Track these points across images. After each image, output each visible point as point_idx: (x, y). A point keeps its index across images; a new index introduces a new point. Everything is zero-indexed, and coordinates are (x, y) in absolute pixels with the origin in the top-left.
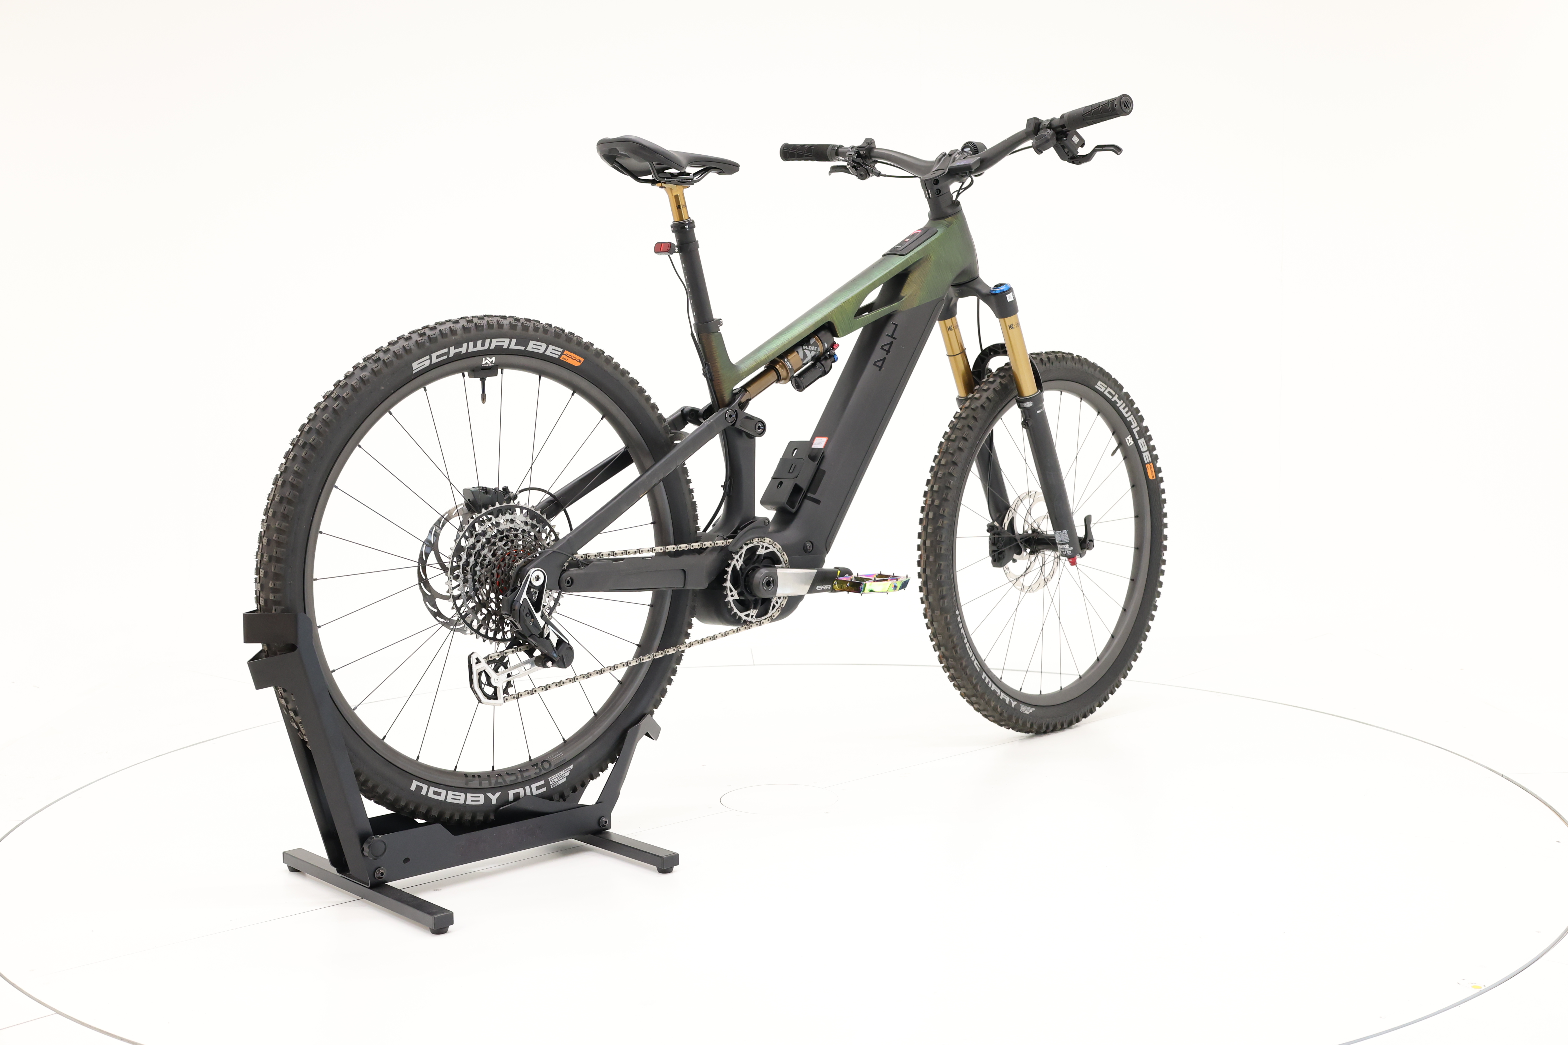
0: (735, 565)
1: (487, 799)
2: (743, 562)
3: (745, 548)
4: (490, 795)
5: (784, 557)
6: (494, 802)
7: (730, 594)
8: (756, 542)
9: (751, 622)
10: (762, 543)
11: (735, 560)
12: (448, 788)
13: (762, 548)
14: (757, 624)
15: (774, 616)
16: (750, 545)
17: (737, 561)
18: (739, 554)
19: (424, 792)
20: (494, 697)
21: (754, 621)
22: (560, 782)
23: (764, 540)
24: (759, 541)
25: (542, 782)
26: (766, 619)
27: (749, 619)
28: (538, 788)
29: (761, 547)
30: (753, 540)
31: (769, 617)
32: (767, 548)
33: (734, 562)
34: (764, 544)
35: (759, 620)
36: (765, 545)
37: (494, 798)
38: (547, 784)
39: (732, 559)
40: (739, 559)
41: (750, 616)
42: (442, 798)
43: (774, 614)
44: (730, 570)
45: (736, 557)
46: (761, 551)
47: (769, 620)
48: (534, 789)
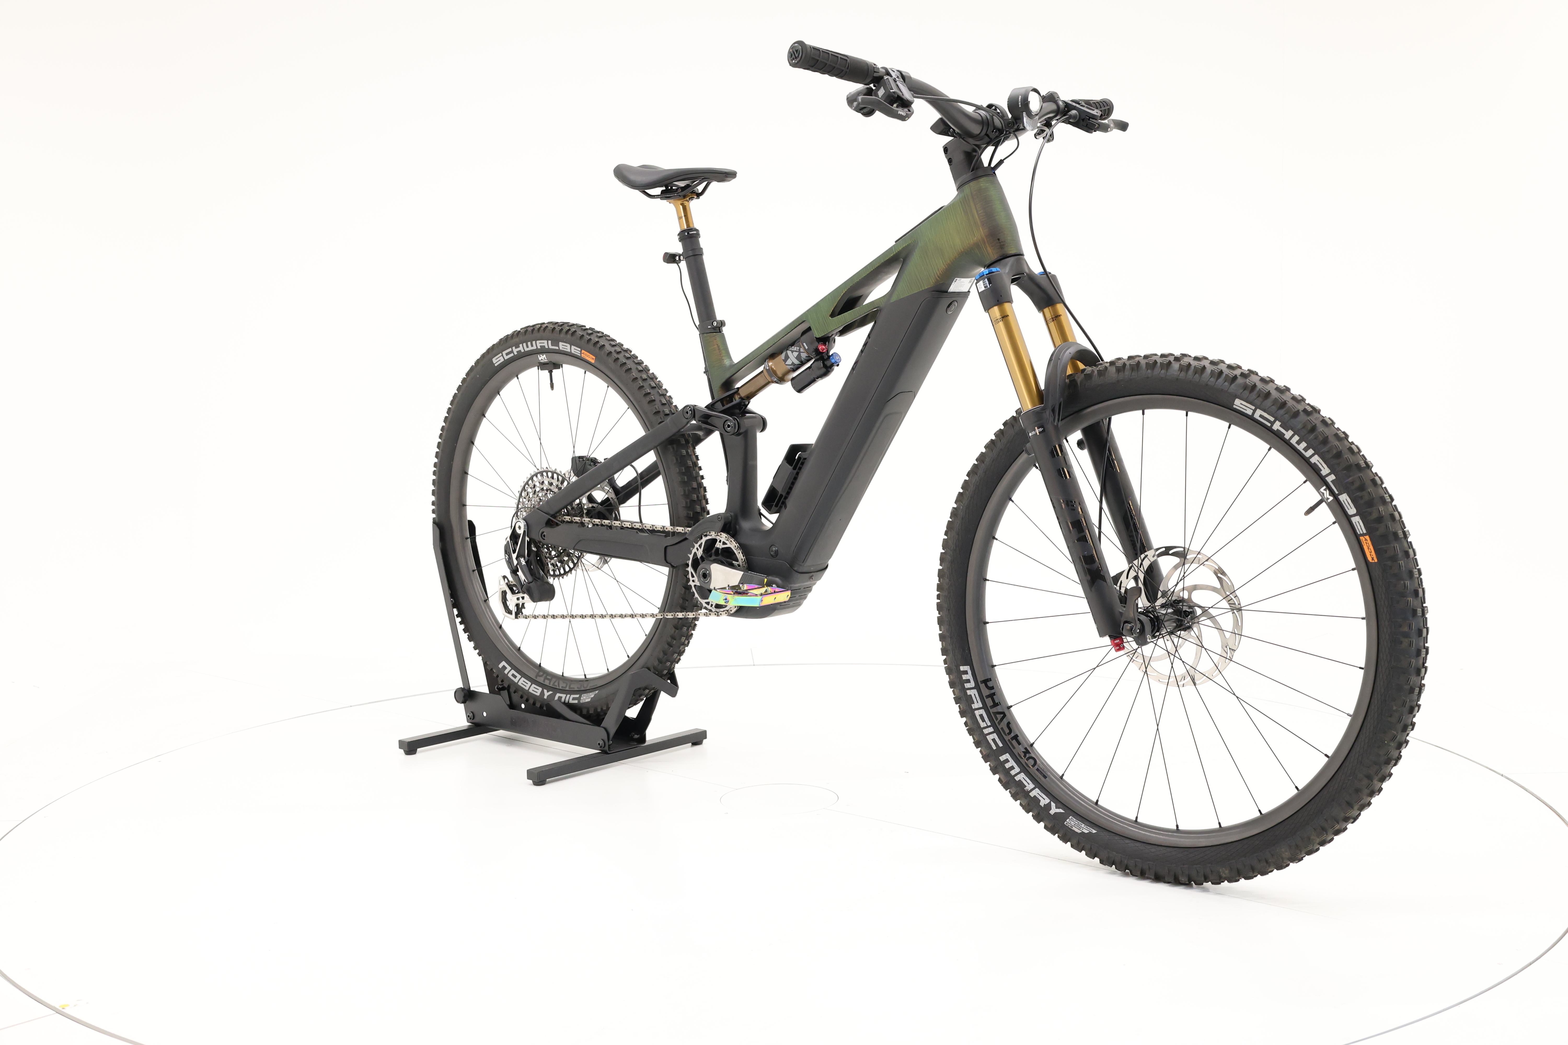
0: (695, 553)
1: (542, 693)
2: (703, 551)
3: (704, 539)
4: (545, 691)
5: (740, 556)
6: (545, 697)
7: (691, 579)
8: (713, 535)
9: (711, 611)
10: (719, 537)
11: (695, 548)
12: (524, 675)
13: (720, 541)
14: (715, 614)
15: (731, 611)
16: (708, 538)
17: (697, 549)
18: (699, 543)
19: (506, 672)
20: (510, 612)
21: (713, 610)
22: (587, 700)
23: (721, 534)
24: (716, 534)
25: (577, 696)
26: (724, 611)
27: (709, 607)
28: (574, 699)
29: (718, 541)
30: (710, 533)
31: (727, 611)
32: (724, 543)
33: (694, 550)
34: (721, 539)
35: (717, 611)
36: (723, 540)
37: (547, 694)
38: (579, 699)
39: (694, 547)
40: (699, 548)
41: (710, 605)
42: (516, 680)
43: (731, 609)
44: (691, 556)
45: (697, 546)
46: (719, 545)
47: (726, 613)
48: (571, 699)
